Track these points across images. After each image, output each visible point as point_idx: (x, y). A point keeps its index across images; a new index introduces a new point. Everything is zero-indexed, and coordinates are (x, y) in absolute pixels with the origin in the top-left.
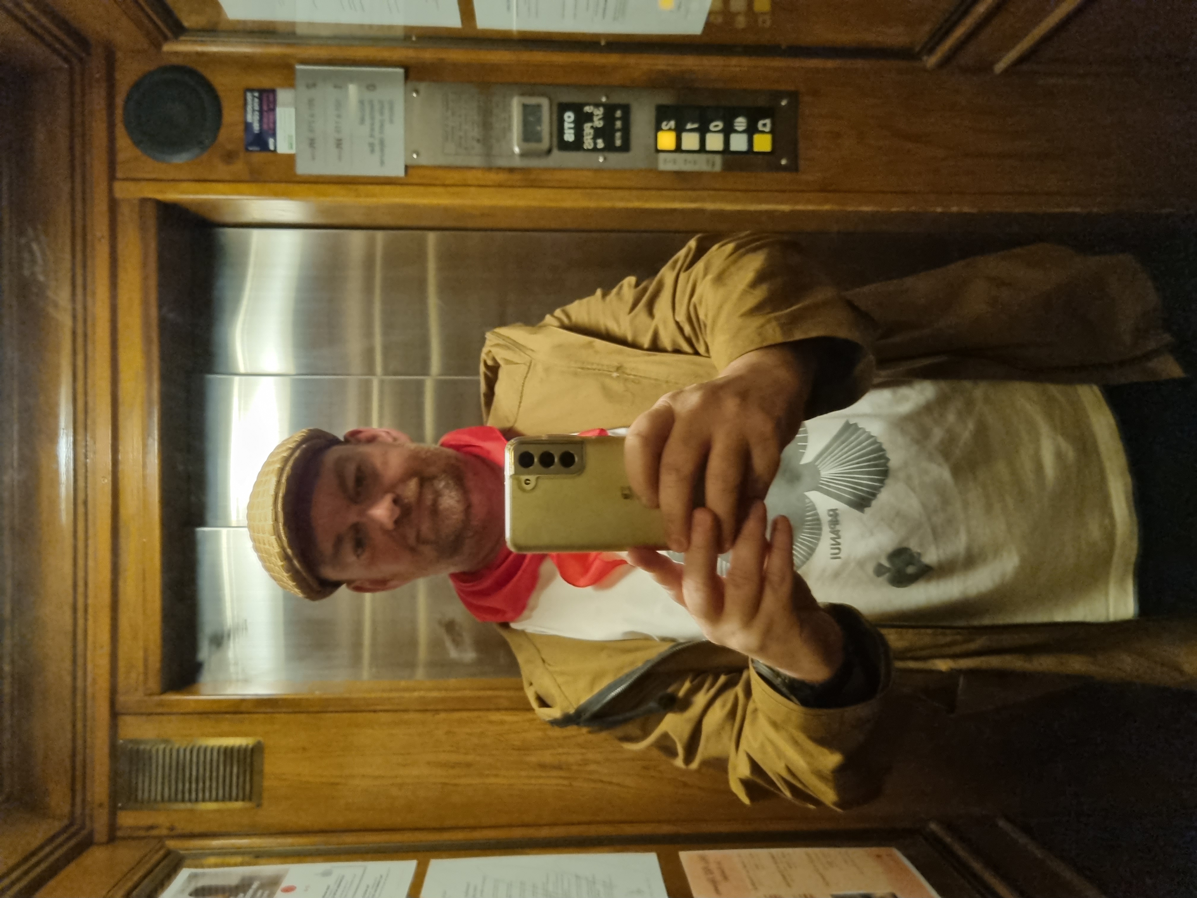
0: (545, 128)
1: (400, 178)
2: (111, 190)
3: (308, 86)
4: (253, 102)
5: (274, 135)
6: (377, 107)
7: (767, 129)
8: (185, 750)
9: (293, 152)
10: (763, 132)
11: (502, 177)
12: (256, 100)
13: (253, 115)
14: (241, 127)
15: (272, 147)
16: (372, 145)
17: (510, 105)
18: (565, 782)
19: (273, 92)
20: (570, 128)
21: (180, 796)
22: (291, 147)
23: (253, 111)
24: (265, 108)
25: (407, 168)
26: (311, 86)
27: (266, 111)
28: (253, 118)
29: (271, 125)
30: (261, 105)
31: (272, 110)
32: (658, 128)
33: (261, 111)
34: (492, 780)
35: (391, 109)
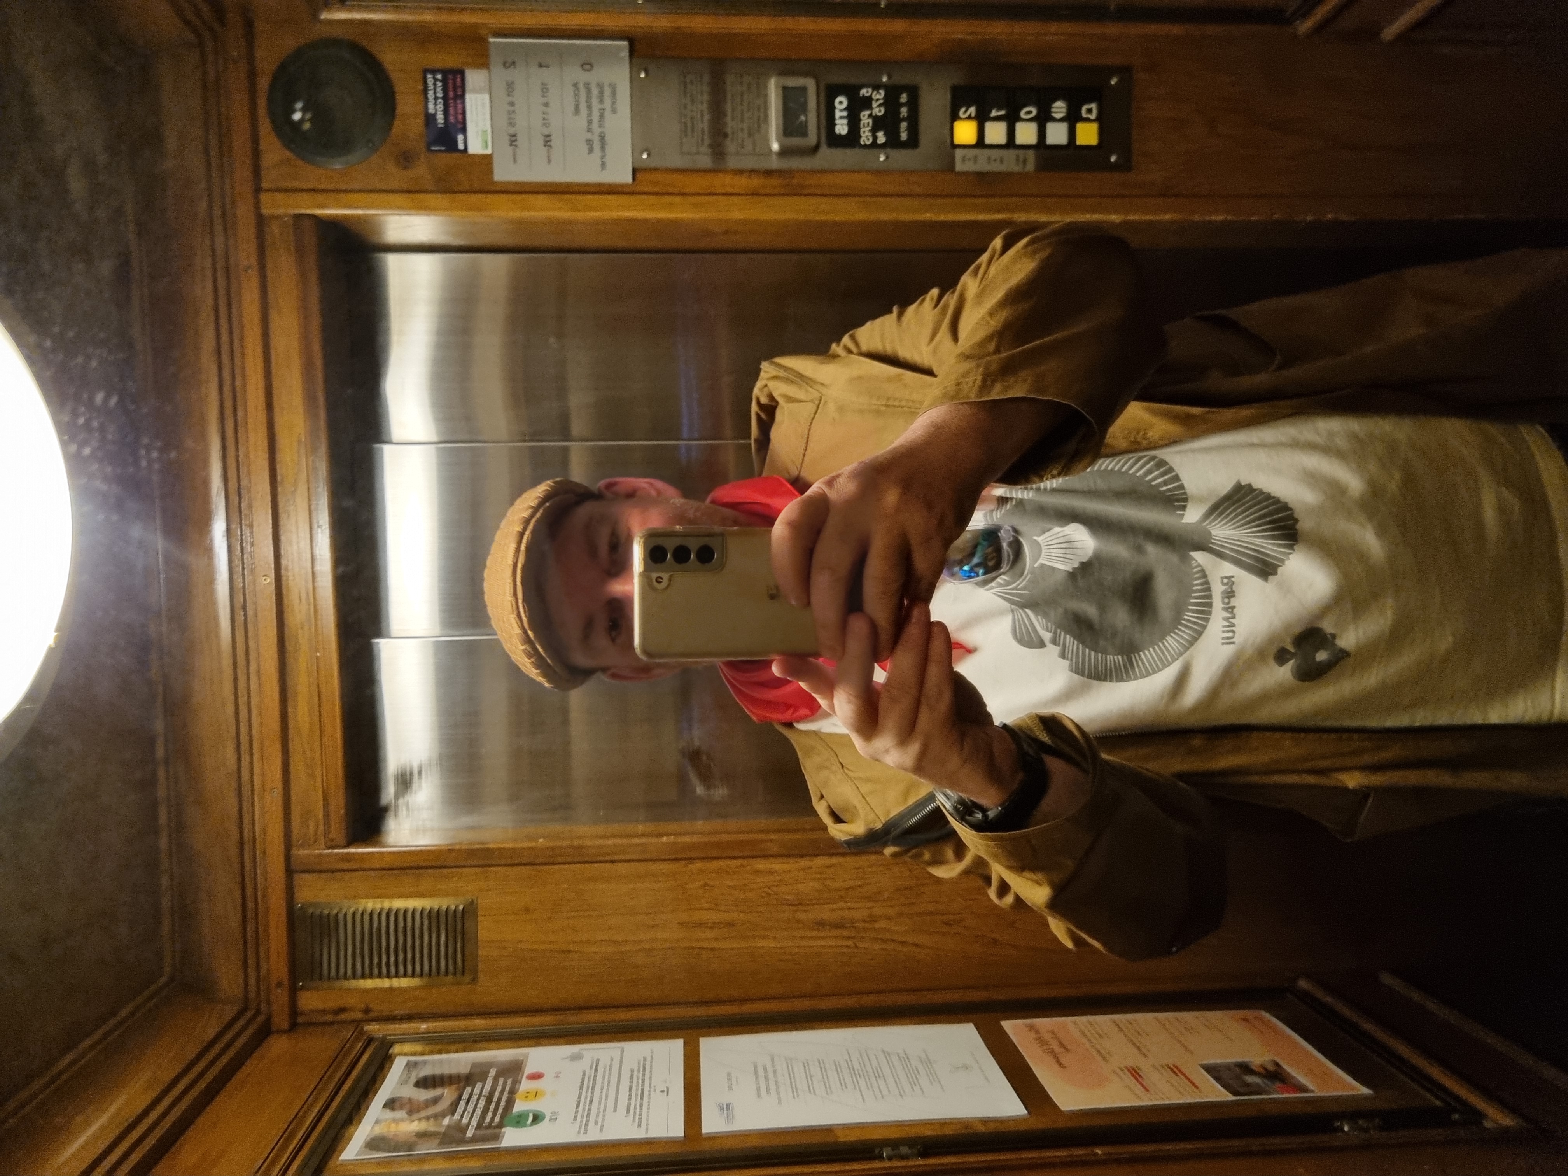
0: (811, 118)
1: (627, 185)
2: (257, 205)
3: (505, 65)
4: (435, 87)
5: (464, 130)
6: (595, 92)
7: (1093, 116)
8: (380, 914)
9: (489, 151)
10: (1088, 120)
11: (756, 182)
12: (439, 84)
13: (435, 104)
14: (421, 120)
15: (461, 146)
16: (589, 142)
17: (766, 87)
18: (850, 943)
19: (462, 73)
20: (841, 118)
21: (376, 971)
22: (487, 147)
23: (436, 98)
24: (451, 94)
25: (635, 171)
26: (509, 64)
27: (452, 99)
28: (436, 108)
29: (460, 117)
30: (445, 90)
31: (461, 97)
32: (955, 117)
33: (445, 98)
34: (761, 943)
35: (614, 93)
